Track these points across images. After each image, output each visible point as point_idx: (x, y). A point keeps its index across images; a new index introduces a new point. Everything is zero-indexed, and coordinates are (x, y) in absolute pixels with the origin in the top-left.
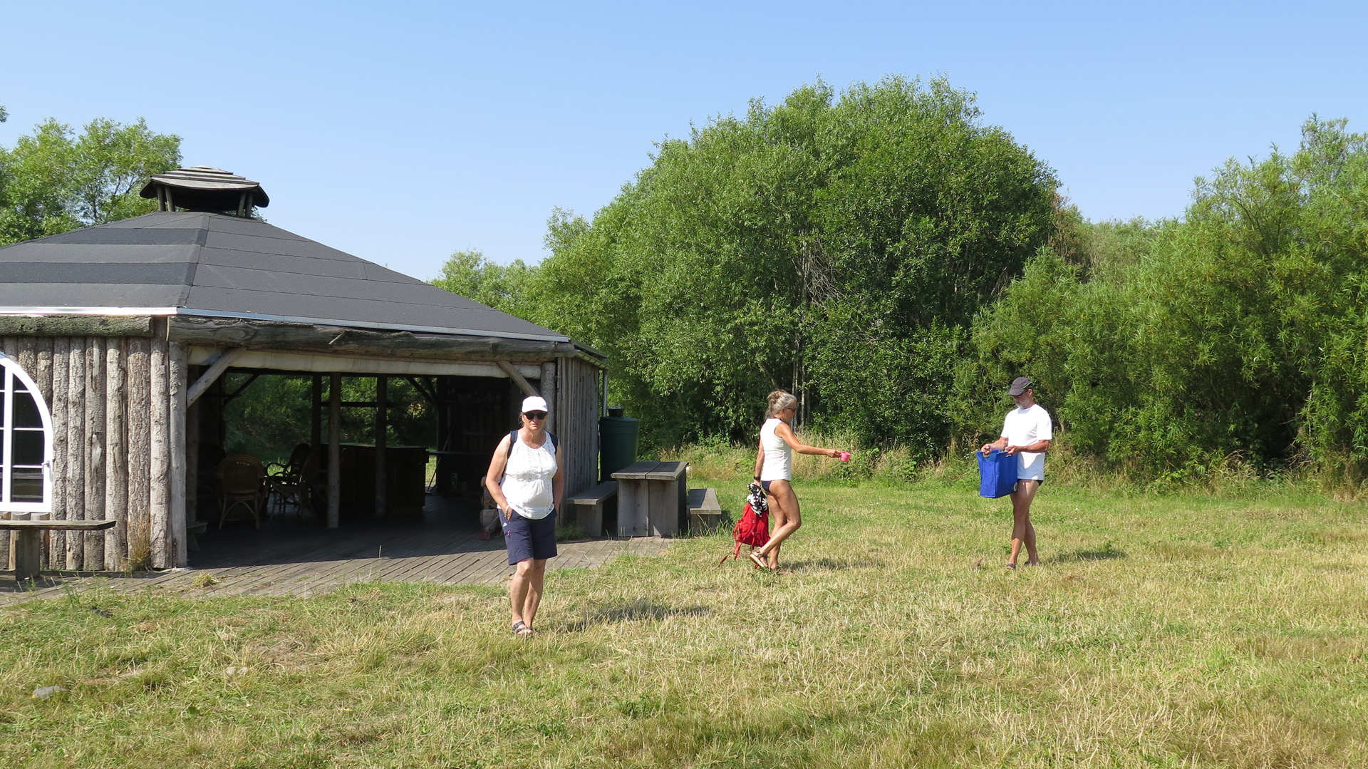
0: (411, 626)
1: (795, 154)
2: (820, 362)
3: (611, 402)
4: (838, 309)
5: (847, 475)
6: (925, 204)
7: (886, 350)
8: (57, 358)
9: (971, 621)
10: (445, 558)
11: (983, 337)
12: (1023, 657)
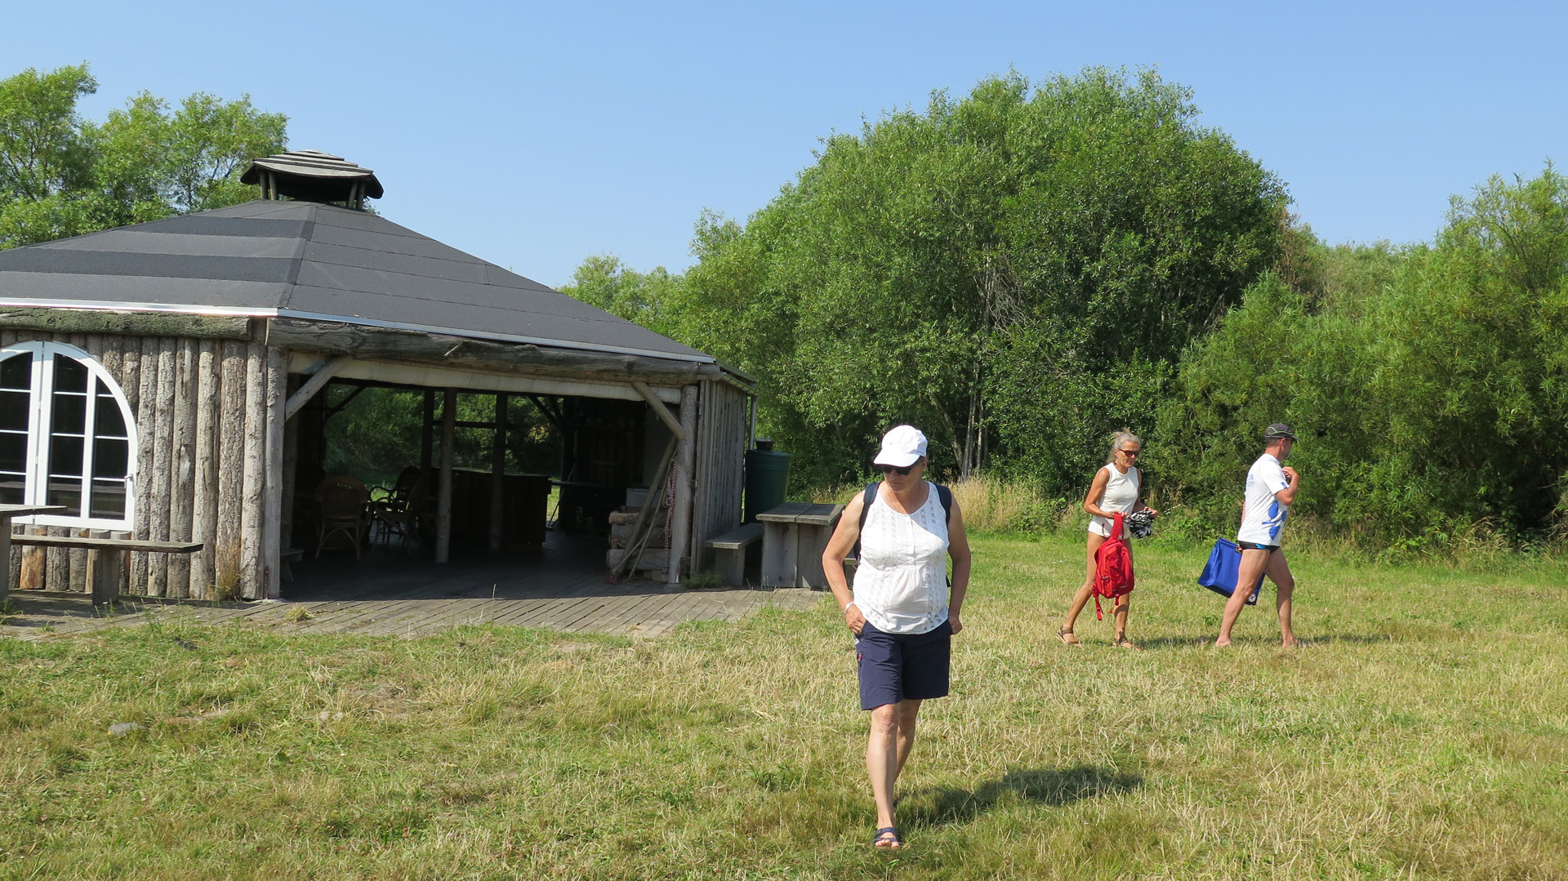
0: (525, 675)
1: (983, 155)
2: (1000, 397)
3: (760, 433)
4: (1025, 337)
5: (1026, 527)
6: (1130, 218)
7: (1079, 386)
8: (145, 360)
9: (1161, 701)
10: (567, 602)
11: (1192, 374)
12: (1220, 744)
